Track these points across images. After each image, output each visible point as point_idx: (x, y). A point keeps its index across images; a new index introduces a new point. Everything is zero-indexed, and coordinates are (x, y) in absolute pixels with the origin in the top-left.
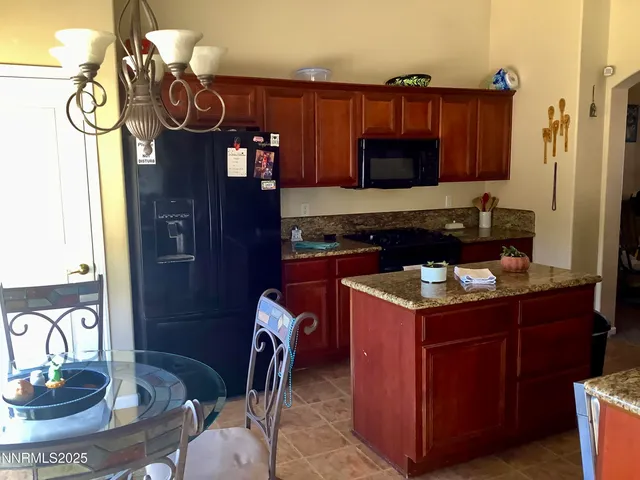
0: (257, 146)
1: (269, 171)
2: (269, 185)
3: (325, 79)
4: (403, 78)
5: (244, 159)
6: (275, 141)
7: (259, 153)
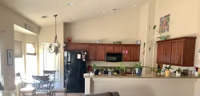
0: (82, 54)
1: (84, 58)
2: (84, 60)
3: (100, 43)
4: (115, 42)
5: (80, 56)
6: (85, 53)
7: (83, 55)
